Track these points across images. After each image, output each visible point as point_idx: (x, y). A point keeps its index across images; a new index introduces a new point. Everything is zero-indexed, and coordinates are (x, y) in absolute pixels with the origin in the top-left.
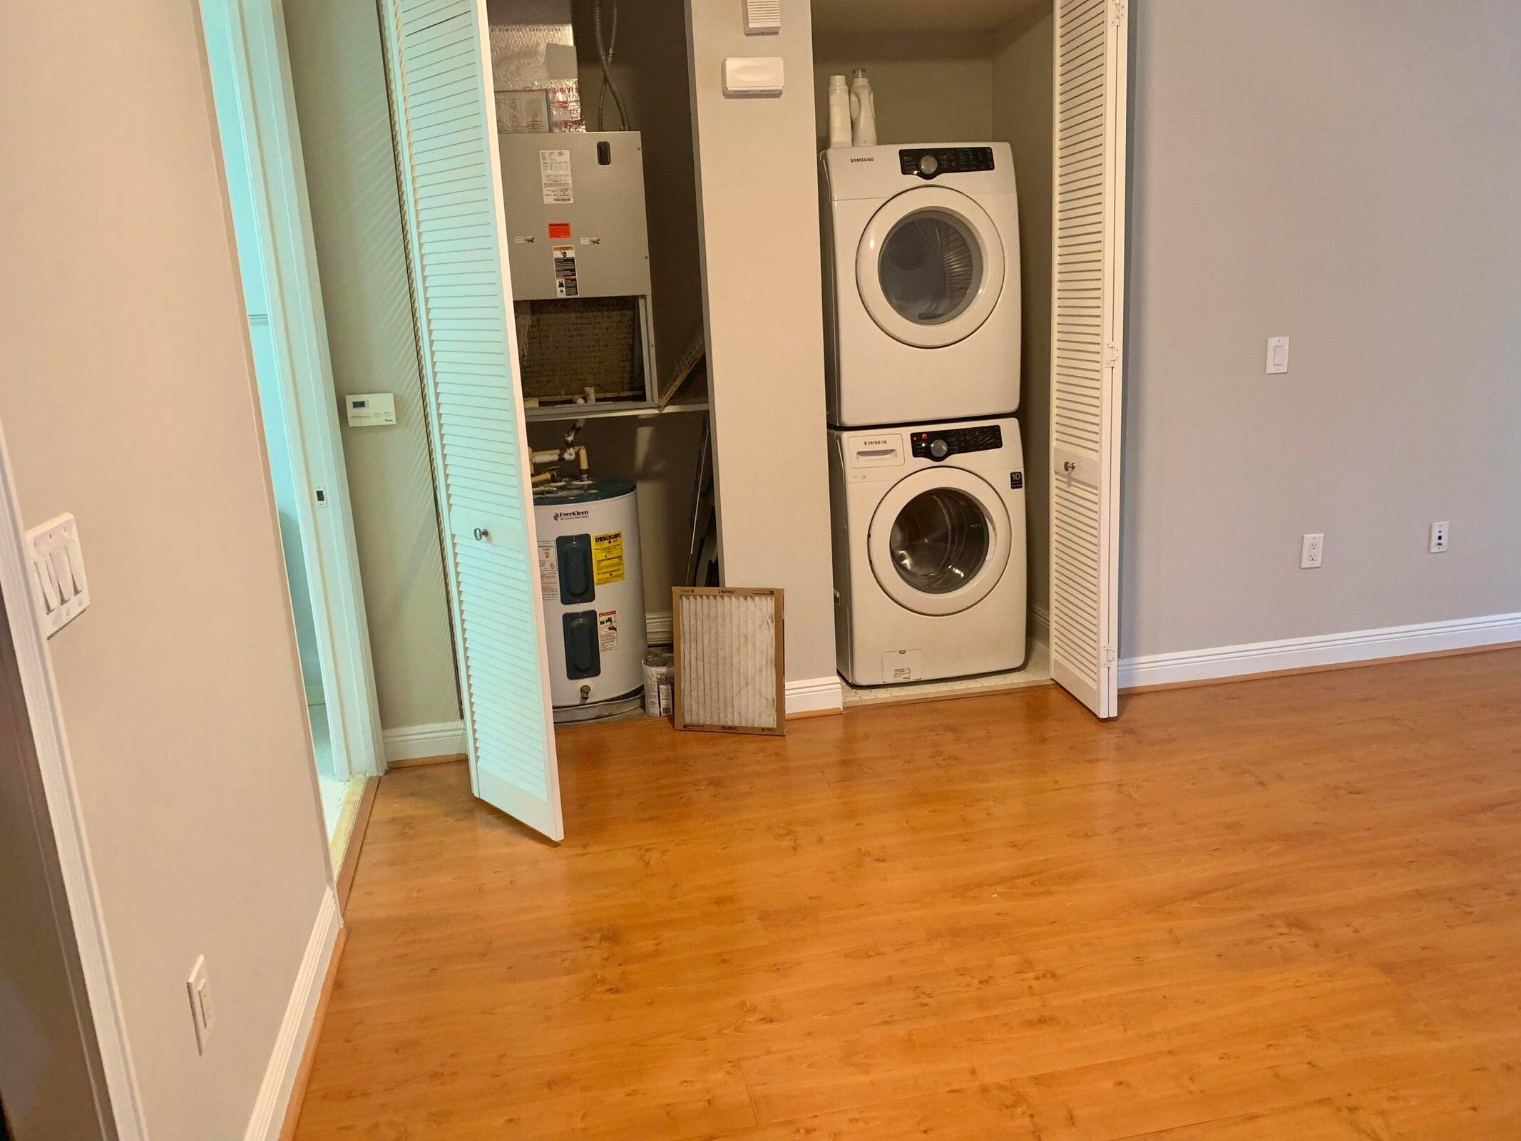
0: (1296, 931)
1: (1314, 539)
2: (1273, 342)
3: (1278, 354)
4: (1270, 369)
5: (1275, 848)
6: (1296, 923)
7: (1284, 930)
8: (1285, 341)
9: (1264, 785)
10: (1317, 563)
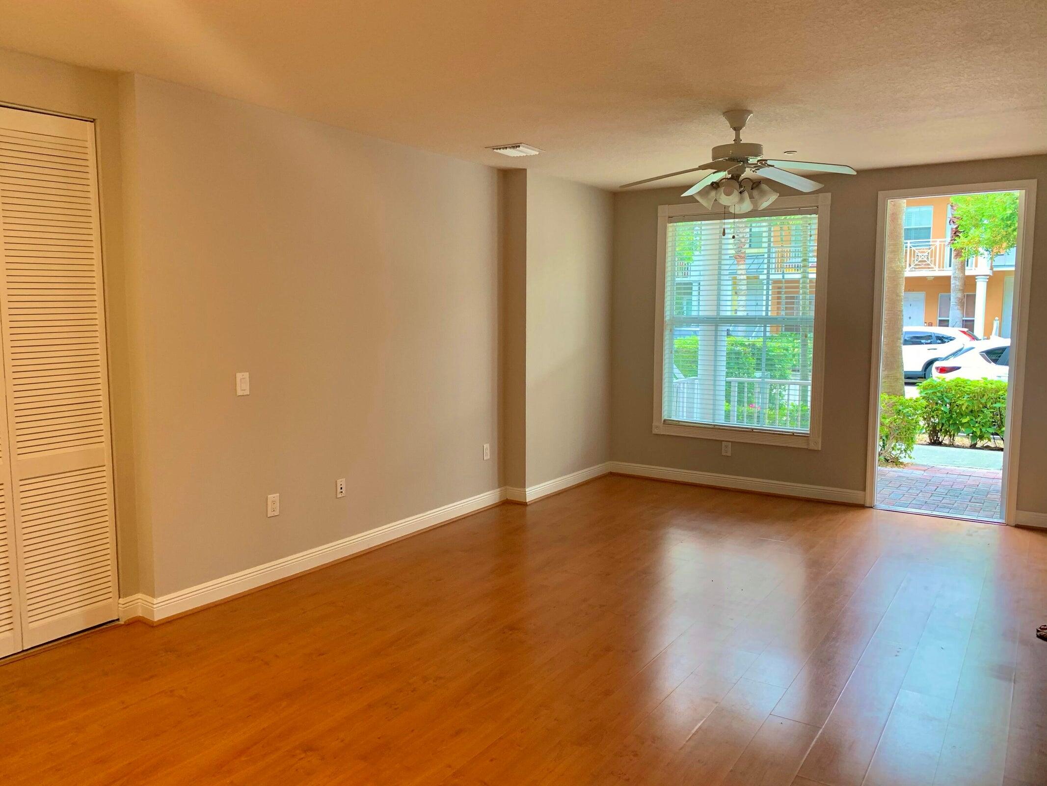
0: (309, 753)
1: (273, 497)
2: (239, 376)
3: (243, 383)
4: (240, 393)
5: (284, 704)
6: (309, 748)
7: (303, 755)
8: (246, 375)
9: (268, 665)
10: (276, 513)
